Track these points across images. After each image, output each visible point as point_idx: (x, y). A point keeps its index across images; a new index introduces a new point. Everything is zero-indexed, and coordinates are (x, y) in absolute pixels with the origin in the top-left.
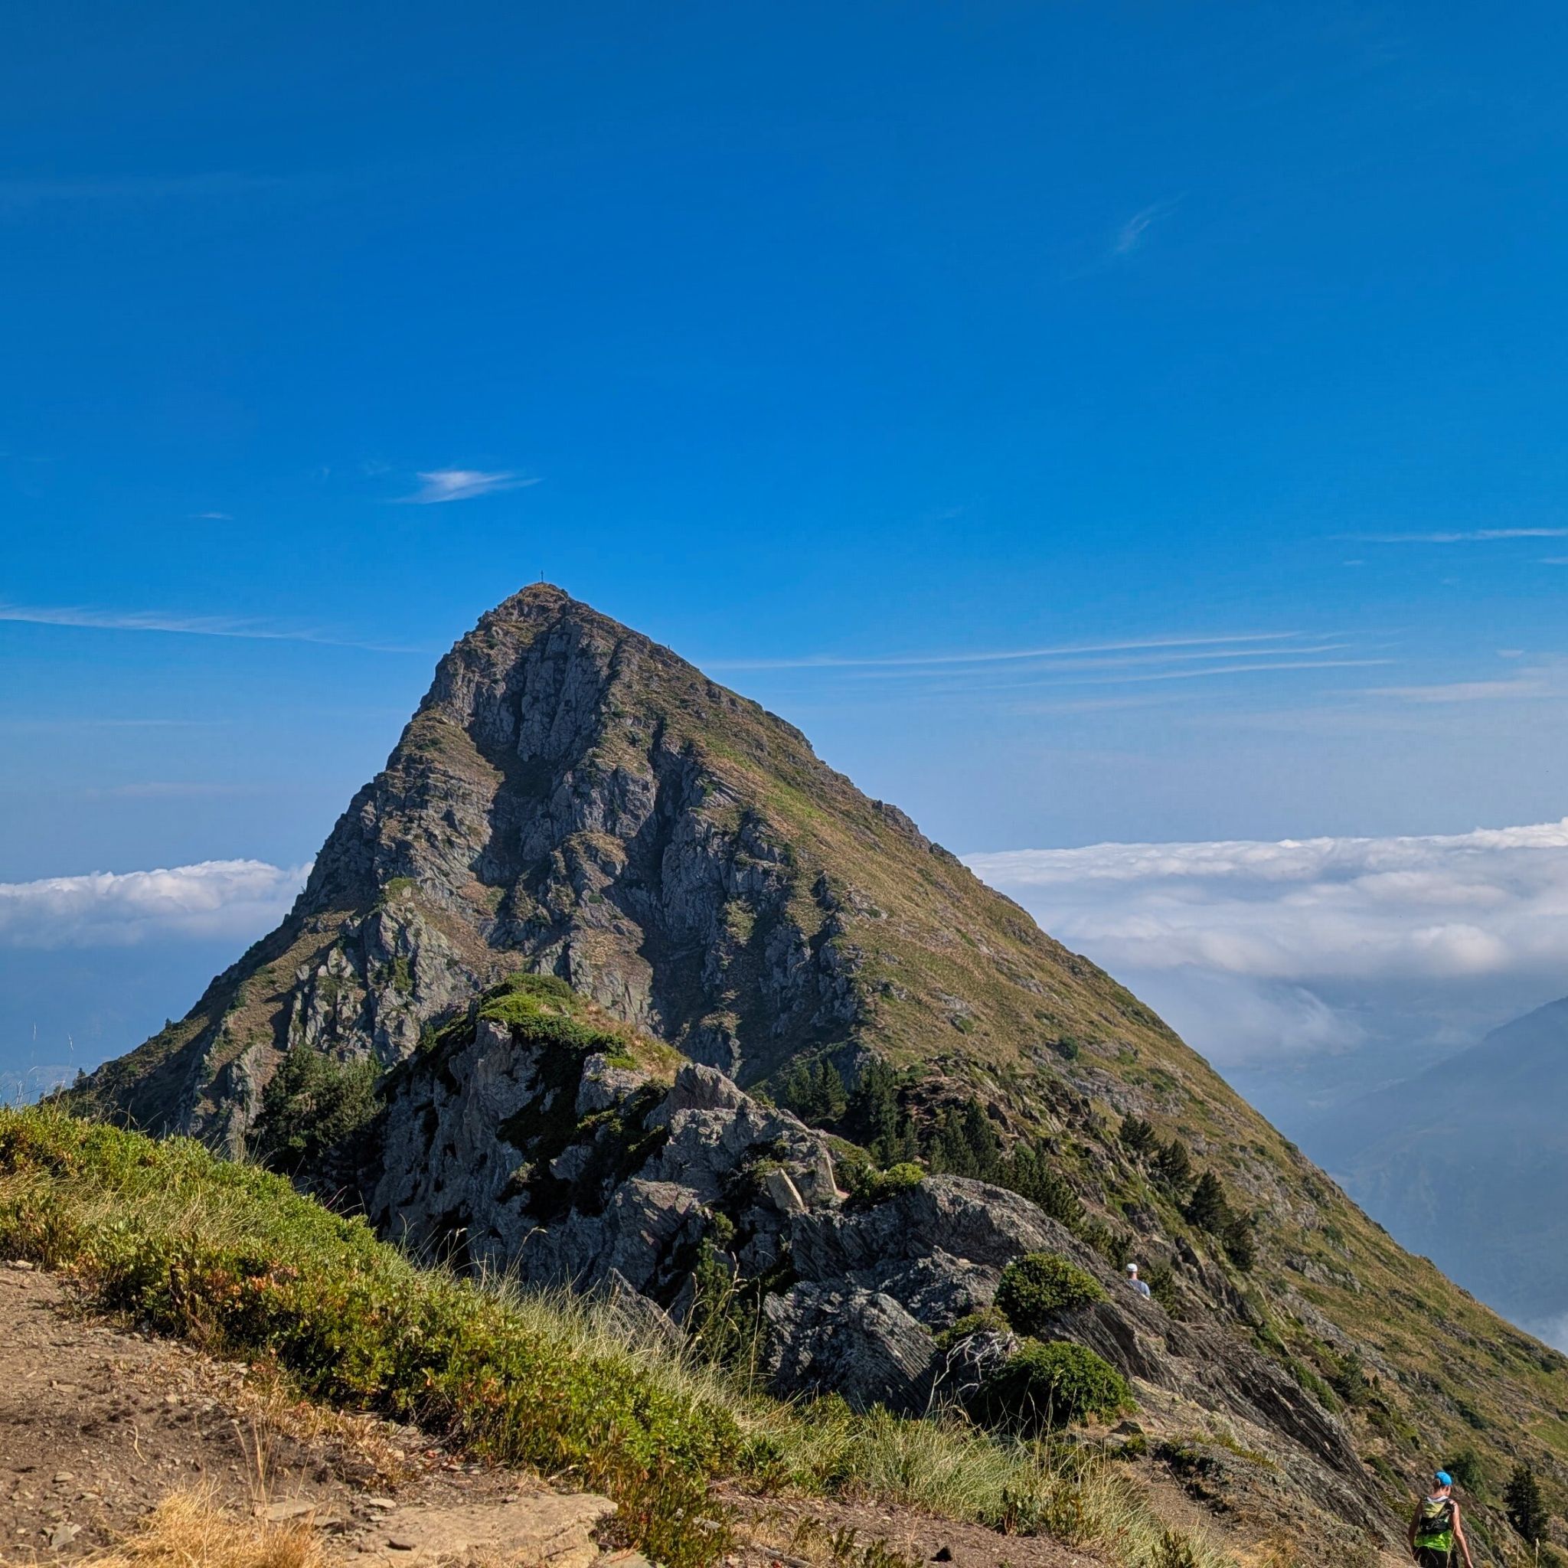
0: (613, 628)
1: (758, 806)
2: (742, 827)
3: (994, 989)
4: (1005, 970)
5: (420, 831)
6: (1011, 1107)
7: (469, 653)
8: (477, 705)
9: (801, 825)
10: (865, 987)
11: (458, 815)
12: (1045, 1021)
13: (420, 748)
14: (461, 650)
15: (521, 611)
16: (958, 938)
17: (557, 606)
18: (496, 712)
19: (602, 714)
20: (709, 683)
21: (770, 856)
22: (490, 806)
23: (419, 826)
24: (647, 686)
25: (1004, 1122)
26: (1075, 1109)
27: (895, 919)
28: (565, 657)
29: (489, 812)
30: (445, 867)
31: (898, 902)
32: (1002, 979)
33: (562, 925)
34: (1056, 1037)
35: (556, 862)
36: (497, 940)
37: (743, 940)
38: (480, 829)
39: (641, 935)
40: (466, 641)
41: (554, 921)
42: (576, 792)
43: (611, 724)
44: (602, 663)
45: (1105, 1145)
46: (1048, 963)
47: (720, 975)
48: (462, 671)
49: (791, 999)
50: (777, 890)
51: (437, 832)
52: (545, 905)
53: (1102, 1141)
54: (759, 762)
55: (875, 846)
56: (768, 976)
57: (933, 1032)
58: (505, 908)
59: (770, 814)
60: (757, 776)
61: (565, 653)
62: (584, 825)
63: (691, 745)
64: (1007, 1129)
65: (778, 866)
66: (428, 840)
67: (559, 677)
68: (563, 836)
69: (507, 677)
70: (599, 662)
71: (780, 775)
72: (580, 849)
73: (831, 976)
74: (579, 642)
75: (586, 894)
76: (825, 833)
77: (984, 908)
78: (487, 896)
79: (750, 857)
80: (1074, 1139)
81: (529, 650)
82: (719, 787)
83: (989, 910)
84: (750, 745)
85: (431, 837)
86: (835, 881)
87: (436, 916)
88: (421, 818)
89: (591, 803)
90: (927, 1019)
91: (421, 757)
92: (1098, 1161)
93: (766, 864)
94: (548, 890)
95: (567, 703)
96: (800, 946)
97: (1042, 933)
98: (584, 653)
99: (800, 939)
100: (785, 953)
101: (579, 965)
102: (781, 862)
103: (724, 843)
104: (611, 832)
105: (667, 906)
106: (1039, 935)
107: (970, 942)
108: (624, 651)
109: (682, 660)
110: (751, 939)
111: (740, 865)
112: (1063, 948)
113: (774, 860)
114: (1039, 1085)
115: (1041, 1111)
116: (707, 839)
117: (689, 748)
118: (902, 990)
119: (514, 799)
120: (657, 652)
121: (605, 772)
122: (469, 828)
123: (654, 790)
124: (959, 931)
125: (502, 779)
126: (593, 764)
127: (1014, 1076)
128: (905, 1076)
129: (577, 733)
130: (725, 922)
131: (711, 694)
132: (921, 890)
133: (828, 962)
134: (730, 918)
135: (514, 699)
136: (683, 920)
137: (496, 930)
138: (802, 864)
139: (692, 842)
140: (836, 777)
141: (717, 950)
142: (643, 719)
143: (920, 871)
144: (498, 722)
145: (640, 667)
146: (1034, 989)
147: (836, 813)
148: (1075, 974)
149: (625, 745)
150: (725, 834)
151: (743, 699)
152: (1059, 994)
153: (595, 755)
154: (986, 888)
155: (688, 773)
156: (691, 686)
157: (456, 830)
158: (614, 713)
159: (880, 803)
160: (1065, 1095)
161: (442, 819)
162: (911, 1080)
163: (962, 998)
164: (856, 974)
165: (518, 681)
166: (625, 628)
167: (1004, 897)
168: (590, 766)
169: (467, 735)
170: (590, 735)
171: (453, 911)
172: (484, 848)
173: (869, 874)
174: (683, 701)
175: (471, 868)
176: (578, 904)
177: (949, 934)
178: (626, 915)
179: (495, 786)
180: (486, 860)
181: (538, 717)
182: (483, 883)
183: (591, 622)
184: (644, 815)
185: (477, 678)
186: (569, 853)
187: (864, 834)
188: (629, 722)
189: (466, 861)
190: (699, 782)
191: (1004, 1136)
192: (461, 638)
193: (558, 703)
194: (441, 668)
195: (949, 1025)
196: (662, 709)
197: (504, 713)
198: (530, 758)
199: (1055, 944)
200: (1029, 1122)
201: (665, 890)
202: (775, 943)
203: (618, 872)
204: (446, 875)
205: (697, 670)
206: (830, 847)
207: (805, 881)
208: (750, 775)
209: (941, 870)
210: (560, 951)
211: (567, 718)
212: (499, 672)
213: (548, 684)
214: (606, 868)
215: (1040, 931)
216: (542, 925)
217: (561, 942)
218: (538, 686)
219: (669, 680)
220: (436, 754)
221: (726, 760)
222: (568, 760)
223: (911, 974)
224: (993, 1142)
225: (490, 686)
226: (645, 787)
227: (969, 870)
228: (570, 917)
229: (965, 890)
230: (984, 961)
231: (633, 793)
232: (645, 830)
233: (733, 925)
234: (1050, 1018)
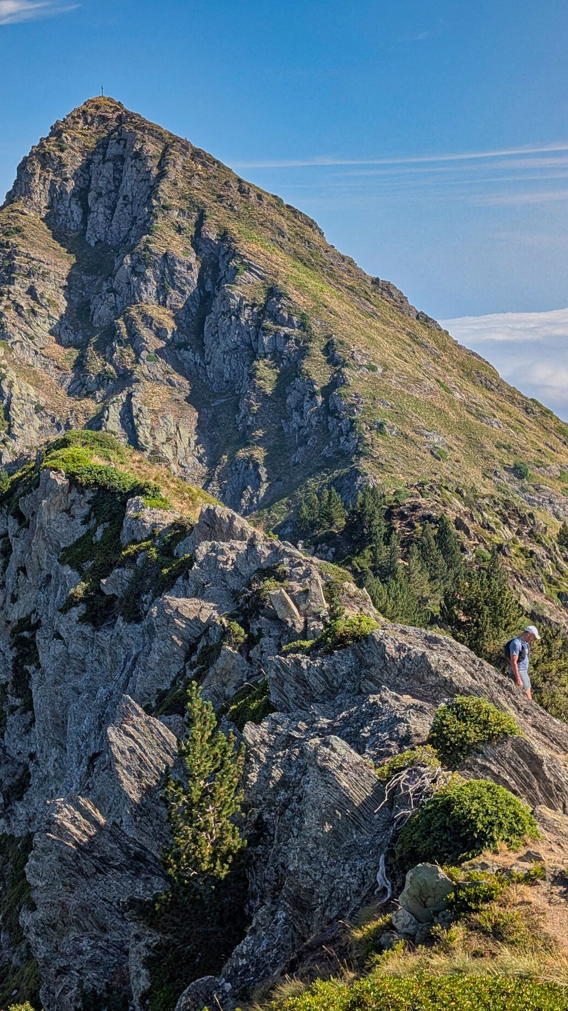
0: (161, 134)
1: (280, 282)
2: (267, 300)
3: (464, 426)
4: (474, 412)
5: (9, 303)
6: (473, 520)
7: (44, 155)
8: (52, 199)
9: (315, 298)
10: (364, 426)
11: (39, 291)
12: (504, 450)
13: (6, 235)
14: (37, 153)
15: (86, 120)
16: (437, 387)
17: (115, 116)
18: (67, 205)
19: (153, 207)
20: (240, 181)
21: (289, 323)
22: (65, 283)
23: (8, 298)
24: (189, 183)
25: (467, 532)
26: (523, 521)
27: (388, 373)
28: (122, 159)
29: (64, 287)
30: (31, 332)
31: (391, 359)
32: (471, 418)
33: (125, 378)
34: (511, 463)
35: (119, 328)
36: (73, 391)
37: (269, 390)
38: (58, 302)
39: (188, 387)
40: (41, 145)
41: (119, 376)
42: (134, 271)
43: (160, 215)
44: (152, 164)
45: (546, 548)
46: (507, 405)
47: (251, 418)
48: (38, 171)
49: (307, 436)
50: (296, 350)
51: (22, 304)
52: (111, 362)
53: (543, 545)
54: (281, 246)
55: (372, 315)
56: (288, 419)
57: (416, 460)
58: (80, 365)
59: (290, 290)
60: (279, 257)
61: (122, 156)
62: (141, 299)
63: (226, 233)
64: (469, 538)
65: (296, 332)
66: (16, 311)
67: (118, 176)
68: (124, 308)
69: (76, 176)
70: (150, 164)
71: (297, 256)
72: (139, 318)
73: (338, 418)
74: (133, 147)
75: (144, 354)
76: (334, 304)
77: (458, 363)
78: (66, 356)
79: (274, 324)
80: (521, 544)
81: (93, 153)
82: (249, 268)
83: (462, 364)
84: (273, 233)
85: (18, 308)
86: (342, 343)
87: (24, 371)
88: (9, 292)
89: (146, 281)
90: (411, 450)
91: (7, 242)
92: (539, 560)
93: (286, 330)
94: (113, 351)
95: (125, 197)
96: (313, 394)
97: (504, 382)
98: (138, 155)
99: (313, 389)
100: (302, 401)
101: (140, 410)
102: (299, 328)
103: (253, 313)
104: (163, 304)
105: (209, 363)
106: (501, 385)
107: (447, 390)
108: (171, 154)
109: (218, 162)
110: (275, 389)
111: (266, 331)
112: (519, 394)
113: (293, 327)
114: (495, 503)
115: (496, 523)
116: (239, 310)
117: (224, 236)
118: (393, 427)
119: (84, 277)
120: (197, 154)
121: (156, 255)
122: (48, 301)
123: (196, 270)
124: (438, 381)
125: (74, 261)
126: (147, 248)
127: (475, 497)
128: (392, 498)
129: (134, 222)
130: (255, 377)
131: (241, 190)
132: (409, 349)
133: (336, 407)
134: (258, 373)
135: (81, 194)
136: (221, 374)
137: (72, 382)
138: (316, 329)
139: (228, 313)
140: (343, 258)
141: (249, 398)
142: (187, 211)
143: (409, 334)
144: (69, 213)
145: (184, 167)
146: (496, 426)
147: (343, 289)
148: (528, 413)
149: (172, 233)
150: (254, 305)
151: (268, 194)
152: (515, 429)
153: (148, 241)
154: (460, 347)
155: (223, 256)
156: (225, 183)
157: (38, 303)
158: (163, 207)
159: (378, 279)
160: (516, 511)
161: (26, 293)
162: (396, 501)
163: (439, 433)
164: (358, 416)
165: (84, 180)
166: (171, 134)
167: (474, 354)
168: (144, 250)
169: (44, 224)
170: (144, 225)
171: (38, 367)
172: (61, 317)
173: (368, 337)
174: (219, 196)
175: (51, 332)
176: (137, 362)
177: (430, 383)
178: (176, 371)
179: (69, 266)
180: (64, 326)
181: (101, 209)
182: (61, 345)
183: (143, 129)
184: (189, 290)
185: (51, 177)
186: (129, 321)
187: (365, 304)
188: (176, 213)
189: (47, 327)
190: (233, 263)
191: (467, 542)
192: (37, 143)
193: (117, 198)
194: (21, 168)
195: (429, 455)
196: (202, 203)
197: (73, 206)
198: (96, 243)
199: (513, 390)
200: (487, 532)
201: (207, 351)
202: (295, 392)
203: (169, 336)
204: (32, 338)
205: (230, 170)
206: (337, 315)
207: (318, 343)
208: (274, 258)
209: (425, 333)
210: (124, 399)
211: (125, 210)
212: (69, 171)
213: (109, 182)
214: (160, 333)
215: (502, 381)
216: (109, 379)
217: (125, 392)
218: (101, 183)
219: (208, 179)
220: (20, 240)
221: (254, 246)
222: (126, 245)
223: (399, 415)
224: (459, 548)
225: (62, 183)
226: (190, 268)
227: (447, 333)
228: (132, 372)
229: (444, 348)
230: (457, 404)
231: (180, 272)
232: (190, 302)
233: (260, 379)
234: (508, 448)
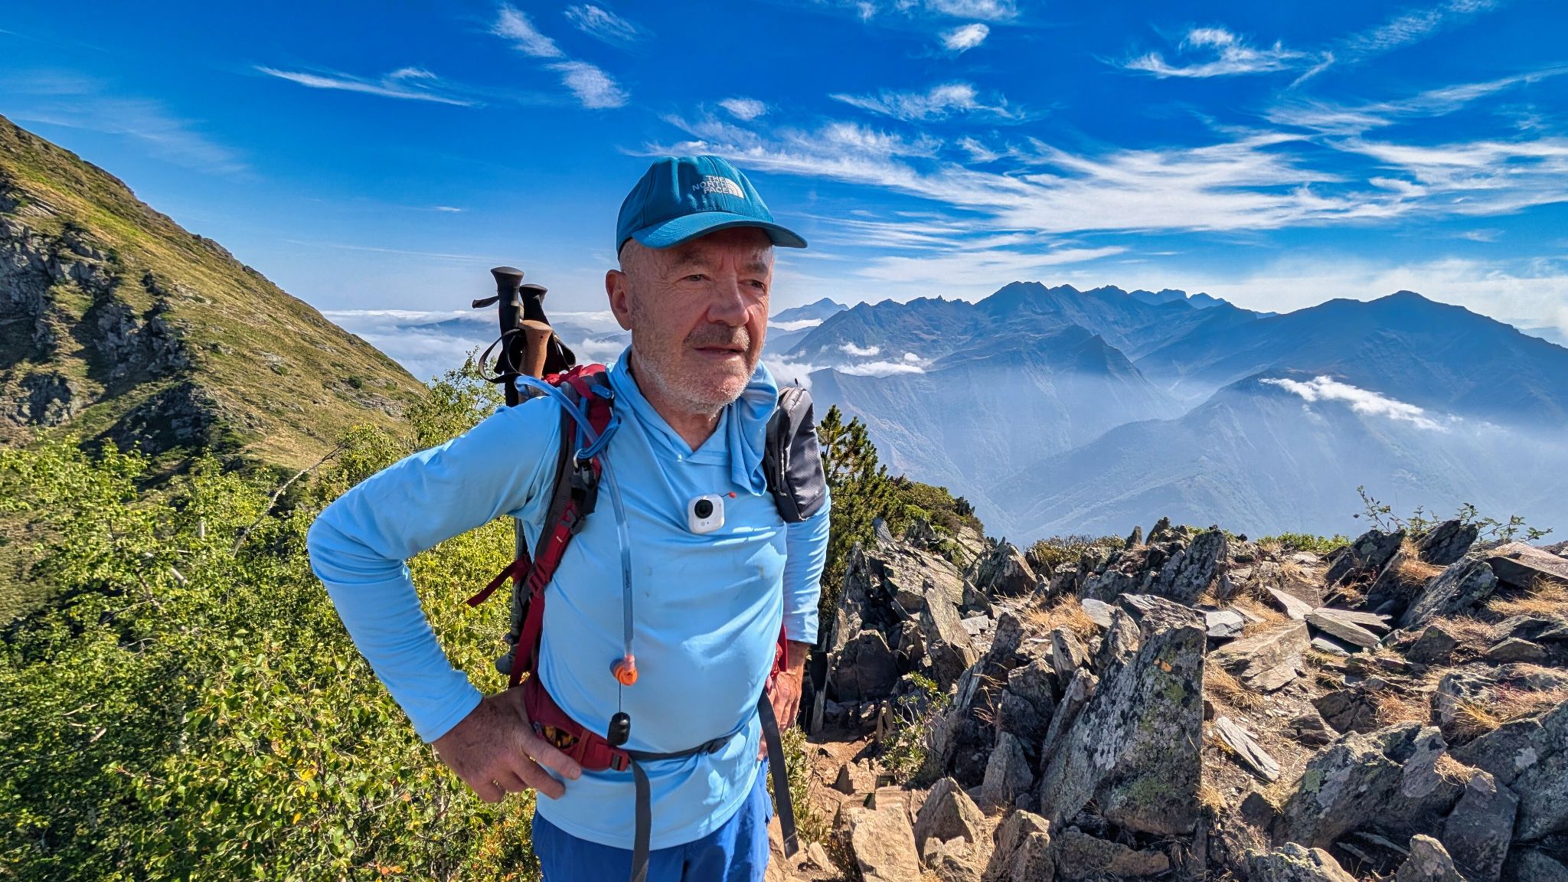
2: (63, 233)
3: (301, 349)
4: (307, 340)
9: (125, 238)
10: (196, 346)
12: (338, 368)
16: (270, 320)
21: (95, 256)
31: (219, 295)
32: (306, 344)
34: (347, 377)
37: (75, 313)
46: (334, 337)
49: (128, 354)
50: (106, 280)
56: (103, 339)
65: (104, 264)
73: (163, 339)
76: (150, 246)
77: (287, 305)
83: (291, 307)
86: (162, 277)
90: (251, 367)
93: (91, 261)
96: (132, 318)
99: (132, 314)
100: (118, 323)
102: (107, 260)
103: (45, 243)
106: (326, 323)
107: (280, 323)
111: (65, 260)
113: (100, 258)
124: (270, 316)
130: (53, 300)
133: (160, 329)
134: (58, 297)
138: (129, 263)
143: (236, 280)
146: (329, 350)
148: (351, 344)
150: (45, 236)
154: (287, 295)
163: (278, 354)
164: (186, 337)
173: (193, 276)
187: (186, 252)
195: (269, 371)
202: (107, 315)
206: (155, 255)
207: (133, 275)
209: (253, 282)
223: (234, 339)
229: (273, 294)
233: (61, 302)
234: (342, 366)
